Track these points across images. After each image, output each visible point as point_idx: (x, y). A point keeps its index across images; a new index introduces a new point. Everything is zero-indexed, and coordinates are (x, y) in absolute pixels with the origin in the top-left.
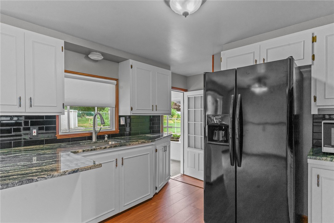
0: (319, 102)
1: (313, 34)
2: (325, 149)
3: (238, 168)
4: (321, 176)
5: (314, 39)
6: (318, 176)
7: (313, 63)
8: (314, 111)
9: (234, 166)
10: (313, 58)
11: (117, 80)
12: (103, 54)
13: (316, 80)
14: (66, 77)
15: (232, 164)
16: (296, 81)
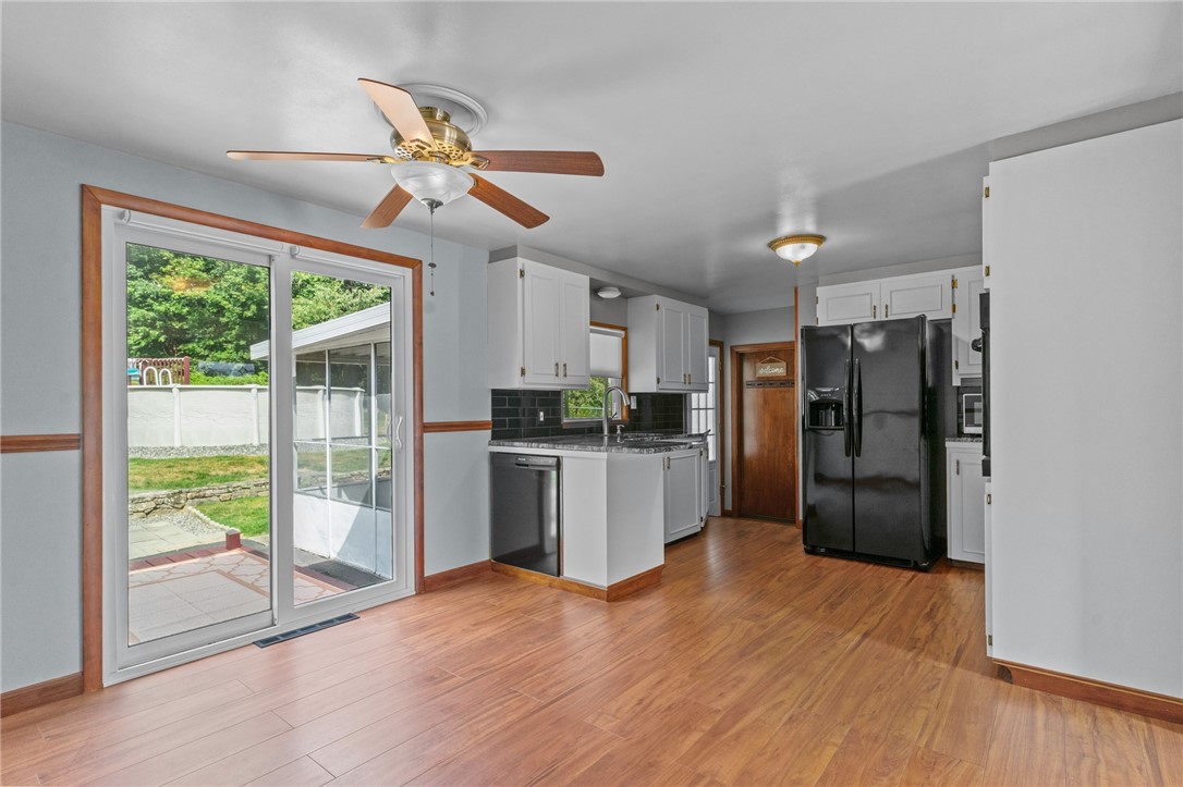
0: (962, 369)
1: (953, 277)
2: (967, 430)
3: (856, 458)
4: (961, 462)
5: (954, 284)
6: (958, 463)
7: (953, 317)
8: (956, 382)
9: (851, 458)
10: (954, 311)
11: (625, 329)
12: (620, 289)
13: (957, 339)
14: (592, 331)
15: (847, 455)
16: (931, 343)
